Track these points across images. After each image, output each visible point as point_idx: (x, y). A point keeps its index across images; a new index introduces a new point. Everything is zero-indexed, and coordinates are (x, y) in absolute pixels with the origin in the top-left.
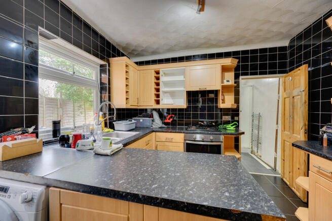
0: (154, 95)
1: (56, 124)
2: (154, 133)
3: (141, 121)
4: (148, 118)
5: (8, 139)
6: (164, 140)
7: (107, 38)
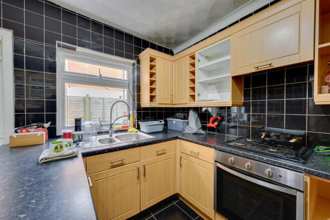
0: (189, 89)
1: (78, 121)
2: (178, 140)
3: (174, 122)
4: (180, 120)
5: (23, 131)
6: (189, 153)
7: (134, 35)
